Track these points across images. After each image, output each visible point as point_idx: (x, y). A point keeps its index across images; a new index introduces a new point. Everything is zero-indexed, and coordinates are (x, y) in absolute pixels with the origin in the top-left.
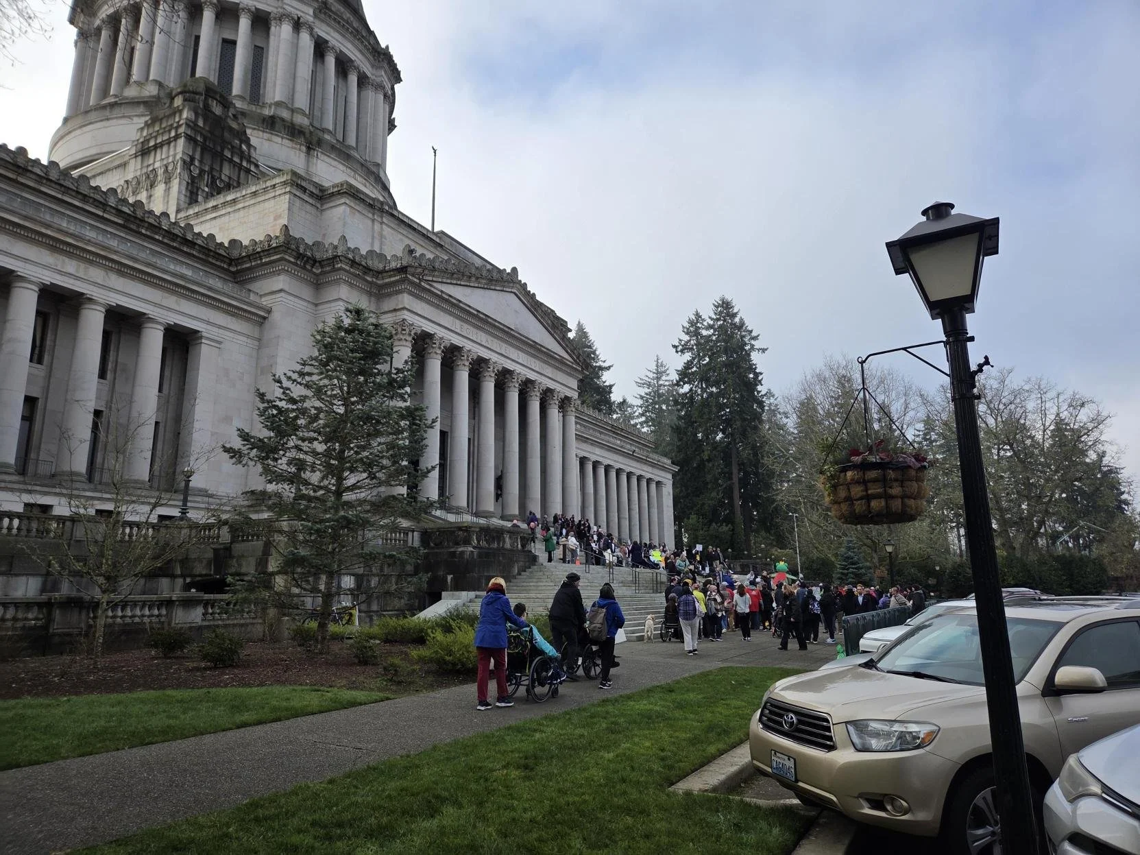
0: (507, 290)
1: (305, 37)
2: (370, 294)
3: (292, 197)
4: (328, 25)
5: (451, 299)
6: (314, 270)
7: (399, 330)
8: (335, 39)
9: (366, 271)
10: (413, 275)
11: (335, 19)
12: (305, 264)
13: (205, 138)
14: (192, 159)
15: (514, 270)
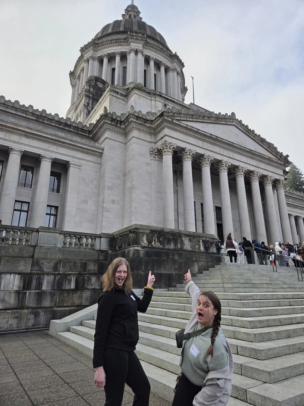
0: (229, 123)
1: (140, 55)
2: (150, 134)
3: (111, 97)
4: (149, 50)
5: (193, 129)
6: (122, 126)
7: (164, 147)
8: (153, 55)
9: (145, 121)
10: (168, 117)
11: (152, 47)
12: (116, 124)
13: (93, 95)
14: (88, 104)
15: (233, 114)
